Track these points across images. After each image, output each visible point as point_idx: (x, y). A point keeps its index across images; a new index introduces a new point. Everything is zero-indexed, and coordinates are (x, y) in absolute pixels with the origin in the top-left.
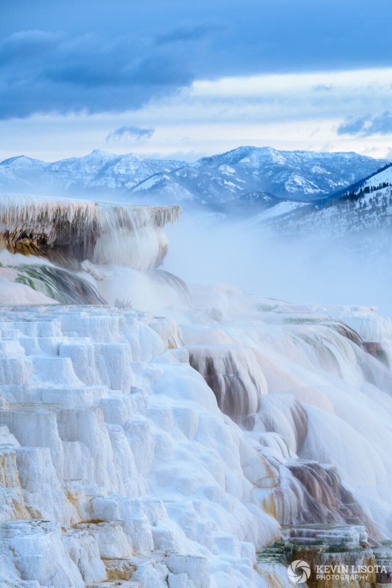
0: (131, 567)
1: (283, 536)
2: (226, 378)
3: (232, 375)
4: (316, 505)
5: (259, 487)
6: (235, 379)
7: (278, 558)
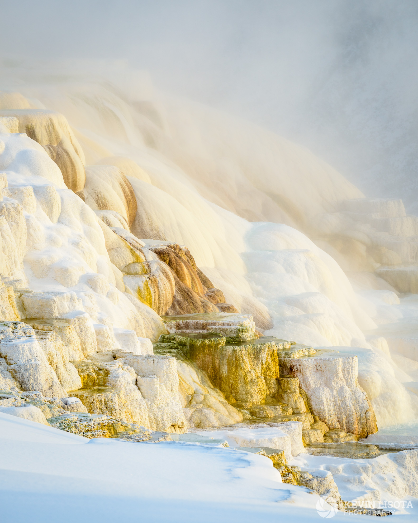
0: (102, 372)
1: (169, 329)
2: (51, 149)
3: (55, 145)
4: (189, 293)
5: (128, 274)
6: (60, 150)
7: (175, 354)
